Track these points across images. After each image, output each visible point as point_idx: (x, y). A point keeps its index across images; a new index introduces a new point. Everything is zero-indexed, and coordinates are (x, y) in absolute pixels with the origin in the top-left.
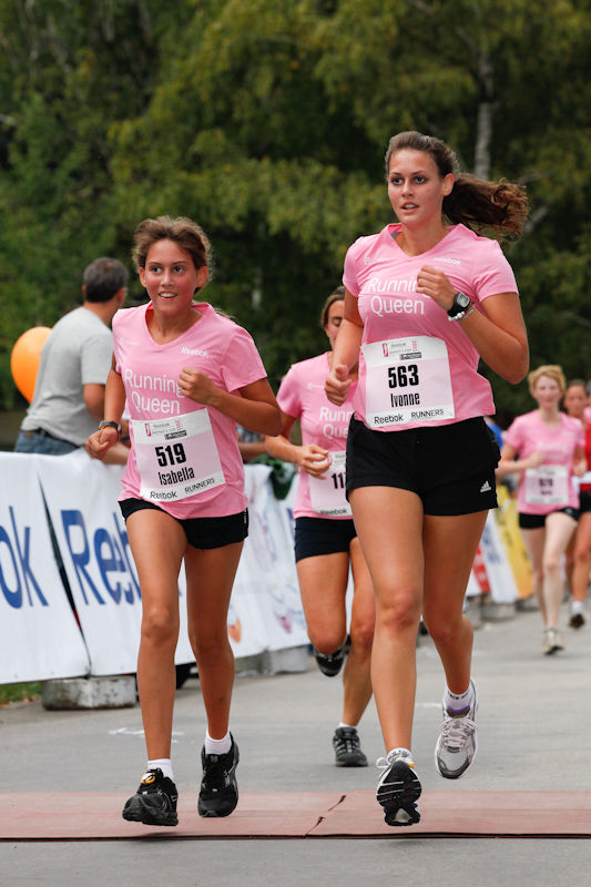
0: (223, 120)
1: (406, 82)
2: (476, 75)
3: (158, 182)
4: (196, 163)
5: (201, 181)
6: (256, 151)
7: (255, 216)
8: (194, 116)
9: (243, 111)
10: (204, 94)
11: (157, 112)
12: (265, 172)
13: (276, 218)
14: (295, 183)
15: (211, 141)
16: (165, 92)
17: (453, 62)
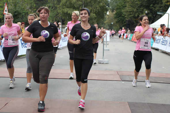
1: (78, 3)
2: (83, 2)
3: (60, 10)
5: (63, 9)
6: (67, 8)
7: (67, 12)
8: (63, 5)
9: (67, 5)
10: (64, 4)
11: (60, 5)
12: (68, 9)
13: (68, 12)
14: (70, 10)
15: (64, 7)
16: (61, 3)
17: (81, 2)
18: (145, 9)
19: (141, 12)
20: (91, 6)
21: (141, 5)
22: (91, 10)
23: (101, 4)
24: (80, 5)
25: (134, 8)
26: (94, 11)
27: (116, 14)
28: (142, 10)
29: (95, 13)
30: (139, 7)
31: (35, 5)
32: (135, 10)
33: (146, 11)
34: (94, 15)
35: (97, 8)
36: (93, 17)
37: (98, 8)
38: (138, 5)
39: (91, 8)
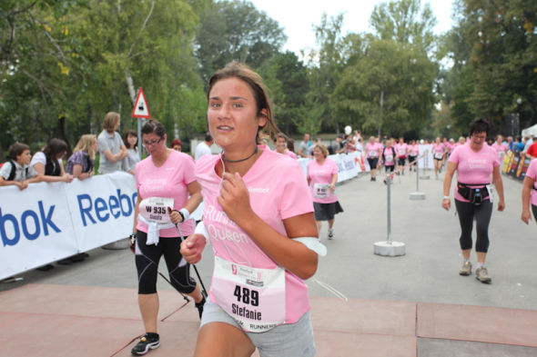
0: (344, 94)
1: (370, 88)
2: (380, 86)
3: (335, 103)
4: (341, 100)
5: (341, 103)
6: (349, 98)
7: (348, 108)
8: (340, 93)
9: (347, 92)
10: (341, 90)
11: (335, 93)
12: (350, 101)
13: (351, 108)
14: (354, 103)
15: (342, 97)
16: (336, 90)
17: (377, 85)
18: (516, 95)
19: (507, 101)
20: (399, 93)
21: (507, 87)
22: (399, 102)
23: (420, 88)
24: (376, 92)
25: (492, 93)
26: (404, 103)
27: (455, 108)
28: (511, 96)
29: (407, 107)
30: (502, 91)
31: (284, 96)
32: (493, 98)
33: (517, 98)
34: (406, 111)
35: (410, 96)
36: (403, 116)
37: (413, 97)
38: (499, 86)
39: (398, 98)
